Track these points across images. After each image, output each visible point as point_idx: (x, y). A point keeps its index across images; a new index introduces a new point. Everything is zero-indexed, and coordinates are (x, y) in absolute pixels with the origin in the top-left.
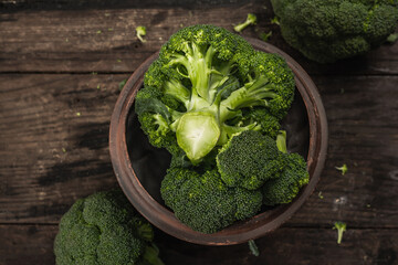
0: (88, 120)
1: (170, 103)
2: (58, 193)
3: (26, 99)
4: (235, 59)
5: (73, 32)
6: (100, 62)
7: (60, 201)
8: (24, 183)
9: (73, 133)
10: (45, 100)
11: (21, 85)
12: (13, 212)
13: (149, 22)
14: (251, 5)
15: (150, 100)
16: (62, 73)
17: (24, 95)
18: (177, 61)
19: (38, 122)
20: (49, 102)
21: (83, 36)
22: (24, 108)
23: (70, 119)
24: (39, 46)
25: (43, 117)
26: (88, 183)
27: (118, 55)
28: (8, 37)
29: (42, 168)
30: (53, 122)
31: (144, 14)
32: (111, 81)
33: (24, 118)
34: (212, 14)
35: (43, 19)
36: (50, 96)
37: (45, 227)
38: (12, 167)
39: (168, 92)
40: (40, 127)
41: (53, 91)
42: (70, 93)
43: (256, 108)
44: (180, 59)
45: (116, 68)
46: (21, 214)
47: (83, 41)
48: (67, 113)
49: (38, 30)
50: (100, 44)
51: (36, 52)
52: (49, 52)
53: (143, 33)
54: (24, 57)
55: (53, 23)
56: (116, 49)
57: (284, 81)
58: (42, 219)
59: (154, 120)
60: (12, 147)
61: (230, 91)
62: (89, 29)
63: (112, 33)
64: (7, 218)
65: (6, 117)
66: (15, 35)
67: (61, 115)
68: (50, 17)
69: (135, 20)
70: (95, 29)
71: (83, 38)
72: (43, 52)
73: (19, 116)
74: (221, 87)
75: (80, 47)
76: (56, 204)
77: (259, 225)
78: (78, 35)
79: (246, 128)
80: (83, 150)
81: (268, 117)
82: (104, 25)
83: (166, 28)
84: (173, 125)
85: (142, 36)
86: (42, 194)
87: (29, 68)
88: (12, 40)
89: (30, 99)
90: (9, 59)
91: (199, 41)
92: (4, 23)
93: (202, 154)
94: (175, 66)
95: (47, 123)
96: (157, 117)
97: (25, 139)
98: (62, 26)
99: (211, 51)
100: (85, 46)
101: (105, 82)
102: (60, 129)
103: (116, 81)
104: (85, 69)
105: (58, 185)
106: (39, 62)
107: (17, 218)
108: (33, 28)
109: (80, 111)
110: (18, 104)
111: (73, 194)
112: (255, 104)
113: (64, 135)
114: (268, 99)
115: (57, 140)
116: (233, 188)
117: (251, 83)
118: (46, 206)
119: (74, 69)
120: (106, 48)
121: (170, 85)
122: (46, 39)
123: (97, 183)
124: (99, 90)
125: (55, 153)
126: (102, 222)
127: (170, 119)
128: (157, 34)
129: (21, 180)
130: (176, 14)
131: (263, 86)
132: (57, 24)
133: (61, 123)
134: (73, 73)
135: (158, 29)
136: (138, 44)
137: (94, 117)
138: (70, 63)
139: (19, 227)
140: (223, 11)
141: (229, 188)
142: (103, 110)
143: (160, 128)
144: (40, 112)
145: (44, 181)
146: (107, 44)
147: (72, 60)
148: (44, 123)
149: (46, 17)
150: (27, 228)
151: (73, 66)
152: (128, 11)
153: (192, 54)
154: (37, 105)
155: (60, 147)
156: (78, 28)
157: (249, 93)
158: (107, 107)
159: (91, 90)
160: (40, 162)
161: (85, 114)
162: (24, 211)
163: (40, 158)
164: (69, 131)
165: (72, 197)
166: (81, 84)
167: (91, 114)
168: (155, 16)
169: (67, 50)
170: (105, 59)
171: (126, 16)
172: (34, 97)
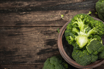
0: (49, 38)
1: (74, 33)
2: (42, 57)
3: (34, 33)
4: (90, 22)
5: (45, 16)
6: (52, 24)
7: (43, 59)
8: (33, 54)
9: (46, 42)
10: (38, 34)
11: (32, 30)
12: (31, 62)
13: (64, 14)
14: (90, 9)
15: (69, 33)
16: (42, 27)
17: (33, 32)
18: (75, 23)
19: (37, 39)
20: (40, 34)
21: (47, 17)
22: (33, 35)
23: (45, 38)
24: (37, 20)
25: (38, 38)
26: (50, 54)
27: (57, 22)
28: (29, 18)
29: (38, 50)
30: (41, 39)
31: (63, 12)
32: (55, 28)
33: (33, 38)
34: (80, 11)
35: (37, 13)
36: (40, 32)
37: (39, 65)
38: (30, 50)
39: (73, 31)
40: (37, 40)
41: (40, 31)
42: (45, 32)
43: (95, 34)
44: (76, 22)
45: (56, 25)
46: (33, 62)
47: (47, 19)
48: (44, 37)
49: (36, 16)
50: (52, 19)
51: (36, 21)
52: (39, 21)
53: (63, 16)
54: (33, 23)
55: (40, 14)
56: (56, 21)
57: (103, 27)
58: (38, 63)
59: (70, 38)
60: (30, 45)
61: (89, 30)
62: (49, 16)
63: (55, 16)
64: (30, 63)
65: (29, 38)
66: (31, 17)
67: (42, 37)
68: (39, 13)
69: (61, 13)
70: (51, 16)
71: (47, 18)
72: (38, 21)
73: (32, 37)
74: (87, 29)
75: (47, 20)
76: (42, 59)
77: (97, 64)
78: (46, 17)
79: (93, 39)
80: (48, 46)
81: (98, 37)
82: (53, 15)
83: (68, 15)
84: (75, 39)
85: (63, 17)
86: (38, 57)
87: (34, 25)
88: (30, 19)
89: (35, 33)
90: (29, 23)
91: (81, 18)
92: (28, 14)
93: (83, 46)
94: (75, 24)
95: (39, 39)
96: (70, 37)
97: (33, 43)
98: (42, 15)
99: (84, 20)
100: (48, 20)
101: (53, 29)
102: (42, 41)
103: (56, 28)
104: (48, 26)
105: (42, 55)
106: (37, 24)
107: (32, 63)
108: (35, 15)
109: (47, 36)
110: (32, 35)
111: (46, 57)
112: (95, 33)
113: (43, 42)
114: (99, 32)
115: (42, 43)
116: (91, 54)
117: (94, 28)
118: (39, 60)
119: (45, 26)
120: (53, 20)
121: (73, 29)
122: (38, 18)
123: (52, 54)
124: (52, 31)
125: (41, 47)
126: (55, 64)
127: (74, 37)
128: (66, 17)
129: (33, 53)
130: (71, 12)
131: (97, 29)
132: (41, 14)
133: (42, 39)
134: (45, 27)
135: (66, 15)
136: (61, 19)
137: (51, 38)
138: (44, 24)
139: (33, 65)
140: (83, 11)
141: (90, 54)
142: (53, 36)
143: (71, 40)
144: (37, 37)
145: (39, 54)
146: (54, 19)
147: (45, 23)
148: (38, 39)
149: (38, 13)
150: (35, 65)
151: (45, 25)
152: (59, 11)
153: (79, 21)
154: (36, 35)
155: (42, 45)
156: (46, 15)
157: (94, 31)
158: (54, 35)
159: (50, 31)
160: (37, 49)
161: (48, 37)
162: (34, 61)
163: (38, 48)
164: (45, 41)
165: (46, 58)
166: (47, 29)
167: (50, 37)
168: (66, 12)
169: (44, 21)
170: (53, 23)
171: (58, 12)
172: (36, 33)
